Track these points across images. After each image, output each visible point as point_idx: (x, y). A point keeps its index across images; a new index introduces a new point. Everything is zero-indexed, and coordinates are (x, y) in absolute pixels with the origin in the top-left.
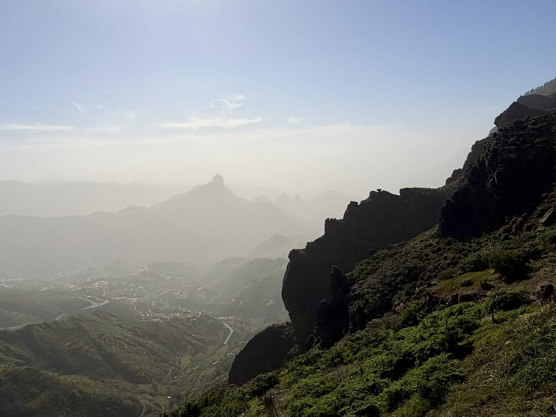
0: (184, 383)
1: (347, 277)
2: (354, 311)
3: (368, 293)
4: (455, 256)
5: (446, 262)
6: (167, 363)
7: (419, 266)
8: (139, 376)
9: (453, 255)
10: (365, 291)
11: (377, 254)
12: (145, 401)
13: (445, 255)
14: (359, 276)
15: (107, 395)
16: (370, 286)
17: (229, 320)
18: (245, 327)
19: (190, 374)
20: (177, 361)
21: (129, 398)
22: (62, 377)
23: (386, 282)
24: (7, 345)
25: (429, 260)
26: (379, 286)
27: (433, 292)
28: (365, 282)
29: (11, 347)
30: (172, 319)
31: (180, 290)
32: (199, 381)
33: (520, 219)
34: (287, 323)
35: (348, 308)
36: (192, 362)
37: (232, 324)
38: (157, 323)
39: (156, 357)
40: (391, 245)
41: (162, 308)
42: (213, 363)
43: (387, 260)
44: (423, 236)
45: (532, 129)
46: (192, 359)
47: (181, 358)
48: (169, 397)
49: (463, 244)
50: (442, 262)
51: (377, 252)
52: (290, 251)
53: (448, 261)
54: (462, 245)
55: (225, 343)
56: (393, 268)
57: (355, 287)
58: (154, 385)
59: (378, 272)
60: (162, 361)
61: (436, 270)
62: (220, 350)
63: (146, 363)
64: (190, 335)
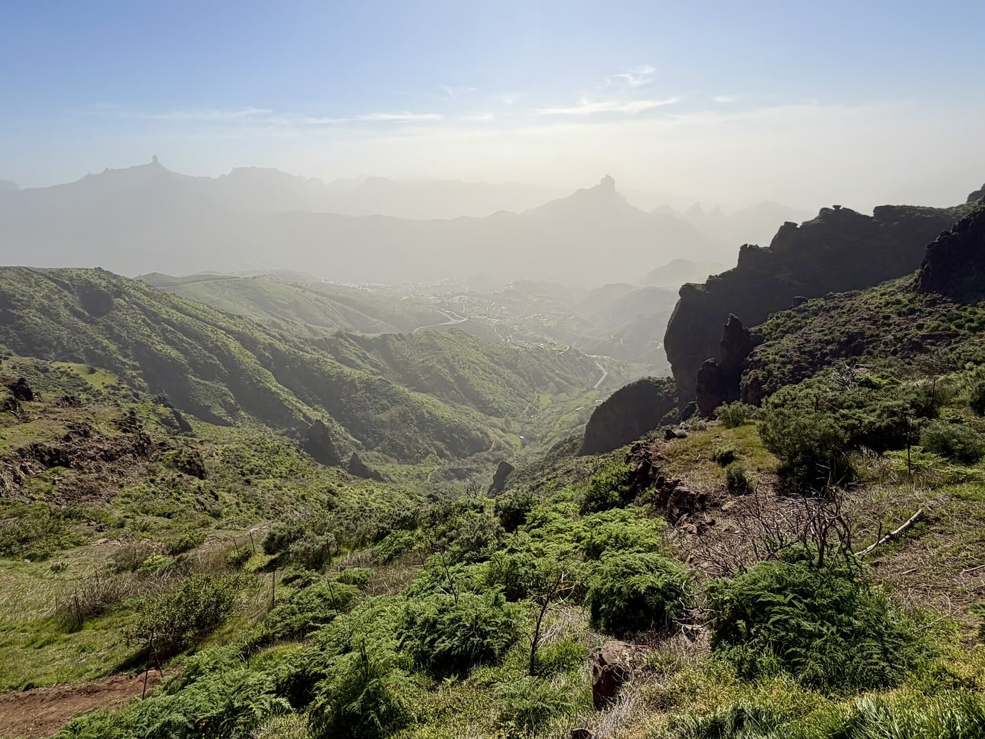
0: (541, 425)
1: (751, 332)
3: (774, 361)
4: (939, 325)
5: (920, 333)
6: (524, 398)
7: (868, 334)
8: (492, 407)
9: (936, 323)
10: (770, 359)
11: (807, 304)
12: (494, 435)
13: (920, 321)
14: (770, 334)
15: (456, 421)
16: (780, 352)
17: (603, 360)
18: (623, 372)
19: (549, 415)
20: (535, 398)
21: (478, 429)
22: (412, 394)
23: (807, 349)
24: (365, 351)
25: (889, 325)
26: (795, 354)
27: (659, 454)
28: (775, 344)
29: (368, 355)
30: (534, 349)
31: (548, 316)
32: (557, 425)
34: (668, 378)
35: (740, 378)
36: (553, 403)
37: (607, 365)
38: (517, 351)
39: (512, 390)
40: (832, 293)
41: (526, 335)
42: (577, 408)
44: (889, 287)
46: (553, 398)
47: (541, 395)
48: (522, 437)
49: (960, 307)
50: (913, 331)
51: (808, 302)
52: (684, 285)
53: (924, 332)
54: (957, 309)
55: (596, 387)
56: (823, 331)
57: (757, 349)
58: (507, 421)
59: (800, 332)
60: (518, 395)
61: (898, 343)
62: (588, 394)
63: (501, 394)
64: (554, 371)
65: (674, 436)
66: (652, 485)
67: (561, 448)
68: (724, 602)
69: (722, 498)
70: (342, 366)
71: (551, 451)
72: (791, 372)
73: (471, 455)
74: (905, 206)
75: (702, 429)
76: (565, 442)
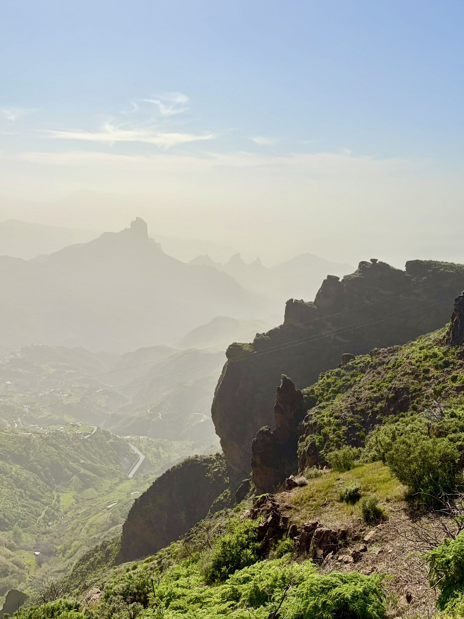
0: (62, 534)
1: (304, 394)
2: (304, 450)
3: (329, 423)
5: (454, 385)
7: (412, 388)
10: (325, 421)
11: (354, 362)
13: (454, 374)
14: (322, 394)
16: (334, 413)
17: (139, 441)
18: (163, 453)
19: (73, 519)
20: (54, 498)
23: (359, 409)
26: (348, 415)
27: (286, 504)
28: (328, 405)
30: (51, 435)
31: (69, 390)
32: (84, 531)
34: (217, 455)
35: (297, 445)
36: (77, 502)
37: (144, 447)
38: (28, 439)
39: (23, 491)
40: (376, 349)
41: (39, 417)
42: (108, 506)
43: (368, 373)
44: (426, 341)
46: (77, 496)
47: (61, 494)
48: (37, 553)
51: (355, 359)
52: (230, 346)
55: (131, 476)
56: (372, 388)
57: (312, 411)
58: (15, 533)
59: (350, 392)
60: (31, 497)
61: (438, 396)
62: (121, 487)
63: (6, 499)
64: (77, 461)
65: (296, 485)
66: (284, 537)
67: (92, 559)
68: (448, 562)
69: (361, 531)
71: (78, 565)
72: (346, 434)
74: (431, 261)
75: (317, 476)
76: (96, 551)
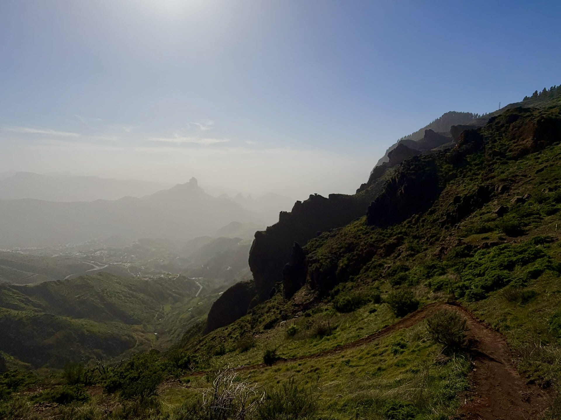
0: (167, 324)
1: (303, 249)
2: (312, 270)
3: (322, 259)
4: (377, 237)
6: (153, 309)
7: (355, 242)
8: (133, 319)
10: (320, 258)
11: (322, 235)
12: (138, 336)
13: (371, 236)
14: (311, 249)
15: (109, 333)
17: (199, 280)
19: (171, 317)
20: (161, 308)
21: (126, 335)
22: (73, 320)
23: (333, 252)
24: (27, 297)
25: (361, 238)
26: (329, 254)
29: (30, 299)
30: (158, 279)
31: (163, 258)
32: (178, 322)
33: (417, 216)
34: (251, 280)
35: (309, 268)
36: (173, 309)
37: (202, 283)
38: (147, 281)
39: (146, 306)
40: (331, 229)
41: (150, 271)
42: (188, 309)
44: (356, 224)
45: (424, 162)
46: (172, 306)
47: (164, 306)
48: (156, 334)
49: (382, 230)
50: (370, 240)
52: (256, 233)
53: (373, 240)
55: (196, 296)
58: (144, 325)
60: (150, 308)
62: (193, 301)
63: (138, 310)
64: (171, 290)
67: (192, 332)
70: (9, 310)
73: (122, 353)
76: (193, 327)
